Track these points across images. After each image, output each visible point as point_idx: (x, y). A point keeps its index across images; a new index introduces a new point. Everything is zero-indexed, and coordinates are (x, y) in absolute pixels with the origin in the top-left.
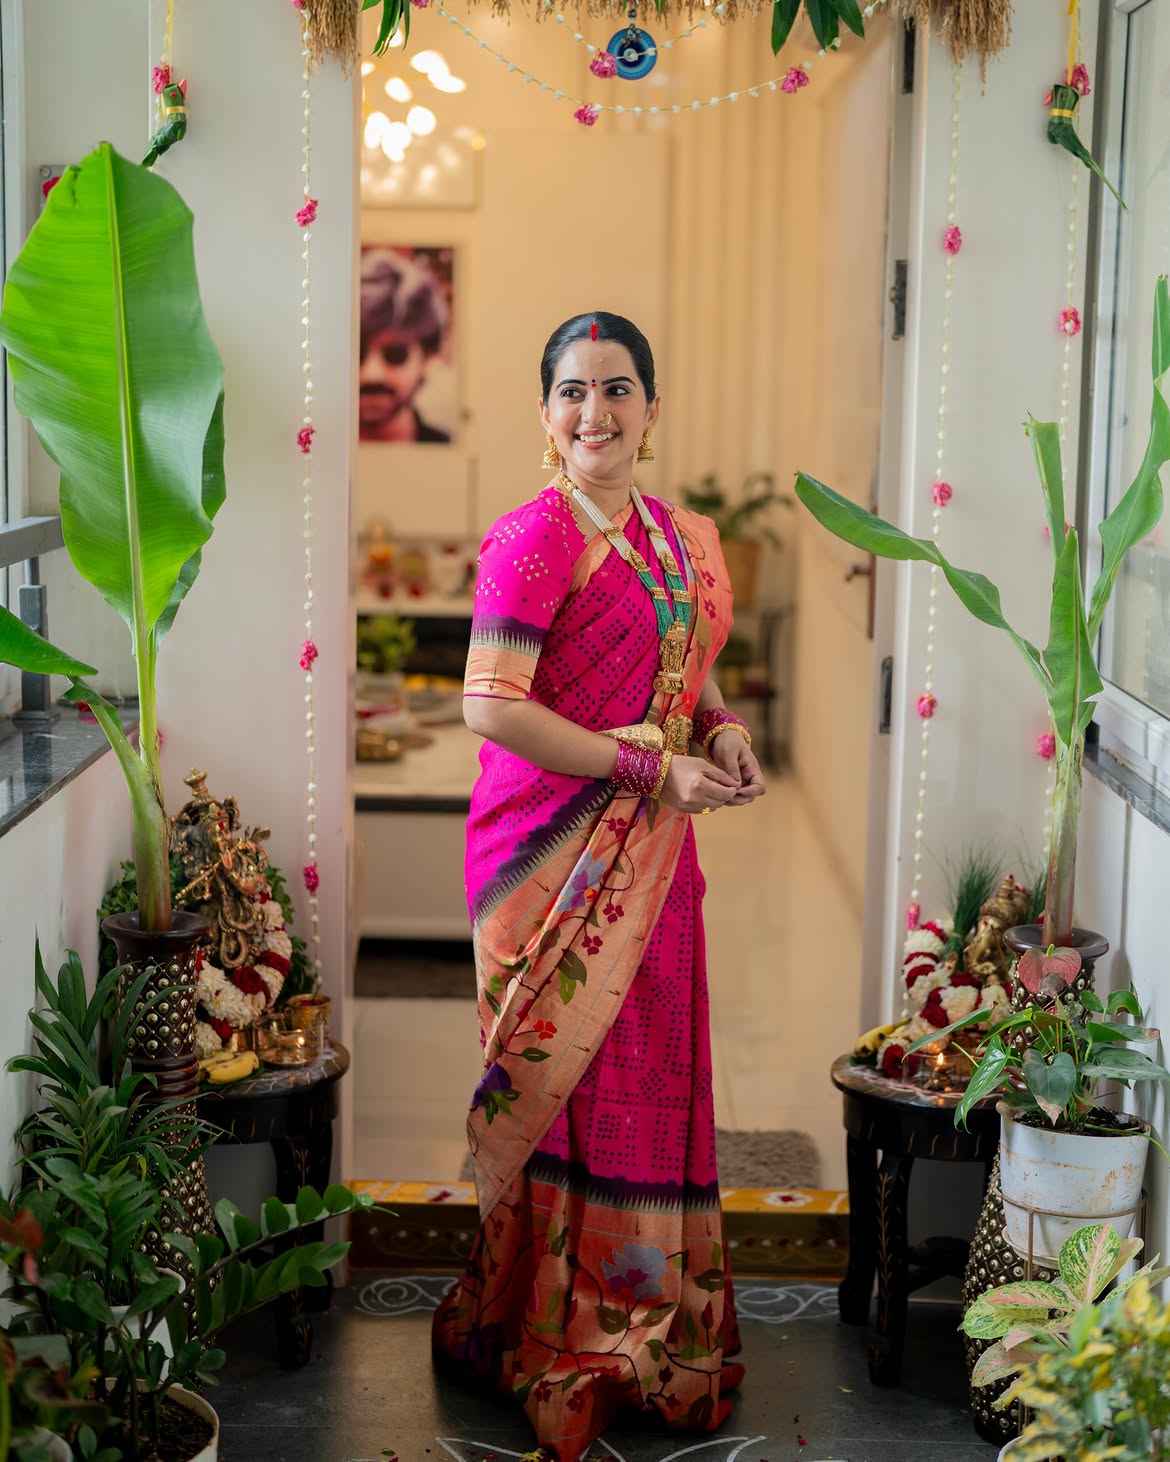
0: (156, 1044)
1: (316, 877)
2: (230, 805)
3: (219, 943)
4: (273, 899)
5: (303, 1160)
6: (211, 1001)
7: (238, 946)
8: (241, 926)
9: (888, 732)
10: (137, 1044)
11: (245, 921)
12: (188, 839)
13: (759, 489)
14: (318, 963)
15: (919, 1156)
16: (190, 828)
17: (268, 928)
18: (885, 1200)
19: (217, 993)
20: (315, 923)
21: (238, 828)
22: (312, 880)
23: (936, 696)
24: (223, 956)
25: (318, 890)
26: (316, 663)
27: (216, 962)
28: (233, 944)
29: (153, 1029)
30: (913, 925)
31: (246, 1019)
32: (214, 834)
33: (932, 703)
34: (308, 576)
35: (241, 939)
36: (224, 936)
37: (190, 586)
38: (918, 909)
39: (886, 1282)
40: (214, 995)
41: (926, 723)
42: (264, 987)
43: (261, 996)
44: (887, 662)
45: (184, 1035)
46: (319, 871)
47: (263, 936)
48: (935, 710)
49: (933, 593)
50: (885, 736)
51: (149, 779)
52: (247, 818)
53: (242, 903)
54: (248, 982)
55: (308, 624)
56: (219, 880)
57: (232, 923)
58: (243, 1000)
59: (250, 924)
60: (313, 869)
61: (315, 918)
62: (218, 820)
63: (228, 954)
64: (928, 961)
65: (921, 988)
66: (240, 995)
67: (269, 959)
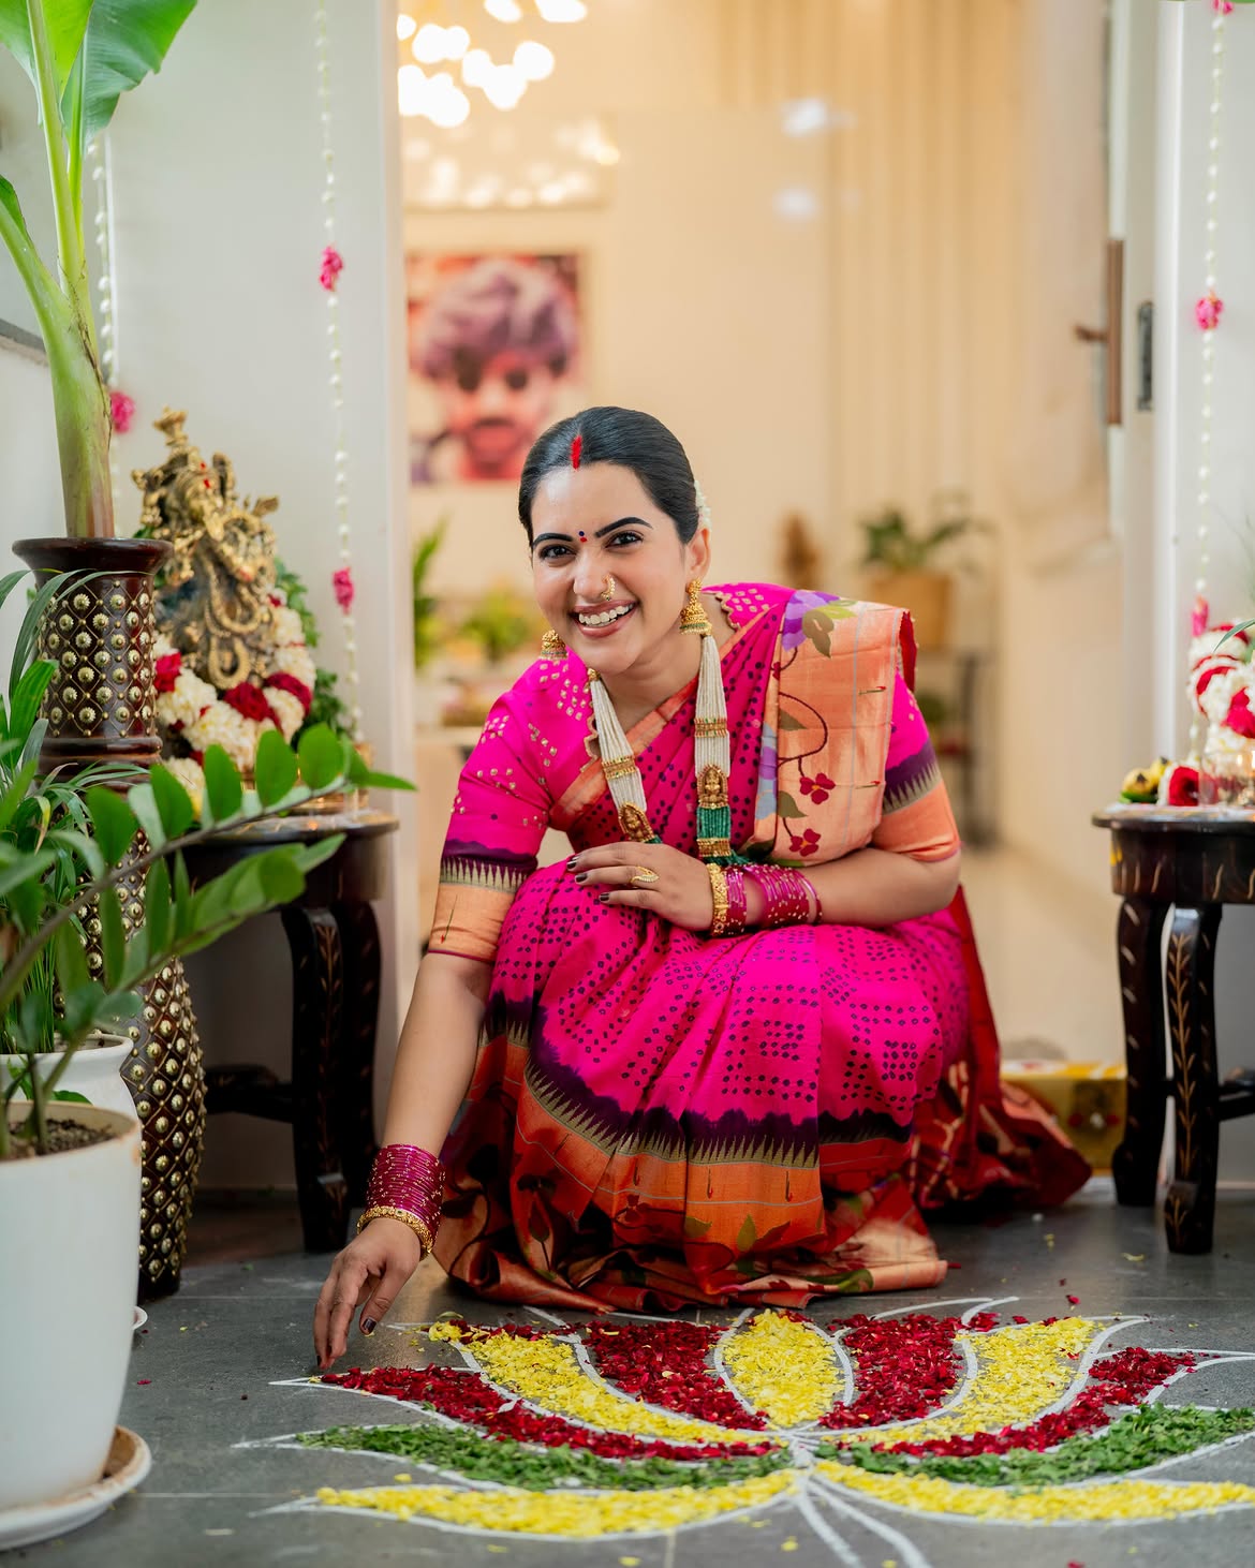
0: (91, 714)
1: (348, 584)
2: (220, 463)
3: (207, 653)
4: (289, 606)
5: (329, 942)
6: (194, 723)
7: (235, 657)
8: (237, 627)
9: (1149, 409)
10: (65, 714)
11: (244, 622)
12: (161, 503)
13: (951, 512)
14: (357, 712)
15: (1229, 902)
16: (162, 491)
17: (279, 641)
18: (1182, 972)
19: (203, 711)
20: (350, 653)
21: (234, 499)
22: (343, 586)
23: (1219, 296)
24: (215, 670)
25: (354, 604)
26: (343, 279)
27: (203, 674)
28: (228, 657)
29: (87, 691)
30: (1199, 629)
31: (246, 755)
32: (197, 494)
33: (1217, 307)
34: (326, 153)
35: (239, 646)
36: (214, 642)
37: (139, 82)
38: (1206, 608)
39: (1187, 1098)
40: (198, 714)
41: (1208, 335)
42: (272, 714)
43: (268, 724)
44: (1146, 310)
45: (136, 705)
46: (354, 578)
47: (273, 655)
48: (1221, 316)
49: (1214, 143)
50: (1145, 415)
51: (73, 321)
52: (247, 486)
53: (239, 596)
54: (247, 702)
55: (329, 223)
56: (204, 558)
57: (226, 621)
58: (240, 726)
59: (252, 626)
60: (345, 573)
61: (351, 646)
62: (200, 474)
63: (223, 671)
64: (1225, 662)
65: (1218, 691)
66: (237, 717)
67: (283, 681)
